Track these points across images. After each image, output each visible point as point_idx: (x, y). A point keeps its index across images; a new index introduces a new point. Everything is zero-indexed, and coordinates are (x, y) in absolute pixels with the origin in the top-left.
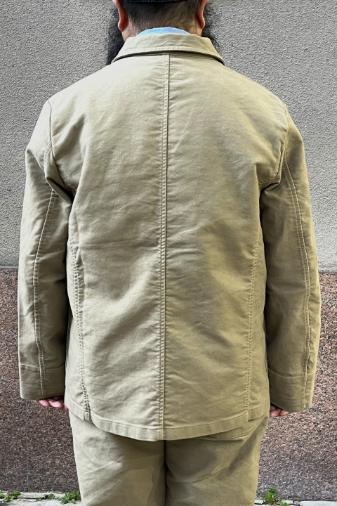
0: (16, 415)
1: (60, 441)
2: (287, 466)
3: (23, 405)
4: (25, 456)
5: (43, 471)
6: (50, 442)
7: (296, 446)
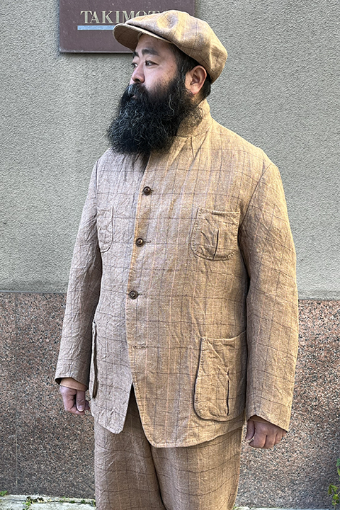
0: (7, 424)
1: (45, 448)
2: (245, 475)
3: (14, 415)
4: (15, 461)
5: (30, 475)
6: (37, 449)
7: (252, 457)
